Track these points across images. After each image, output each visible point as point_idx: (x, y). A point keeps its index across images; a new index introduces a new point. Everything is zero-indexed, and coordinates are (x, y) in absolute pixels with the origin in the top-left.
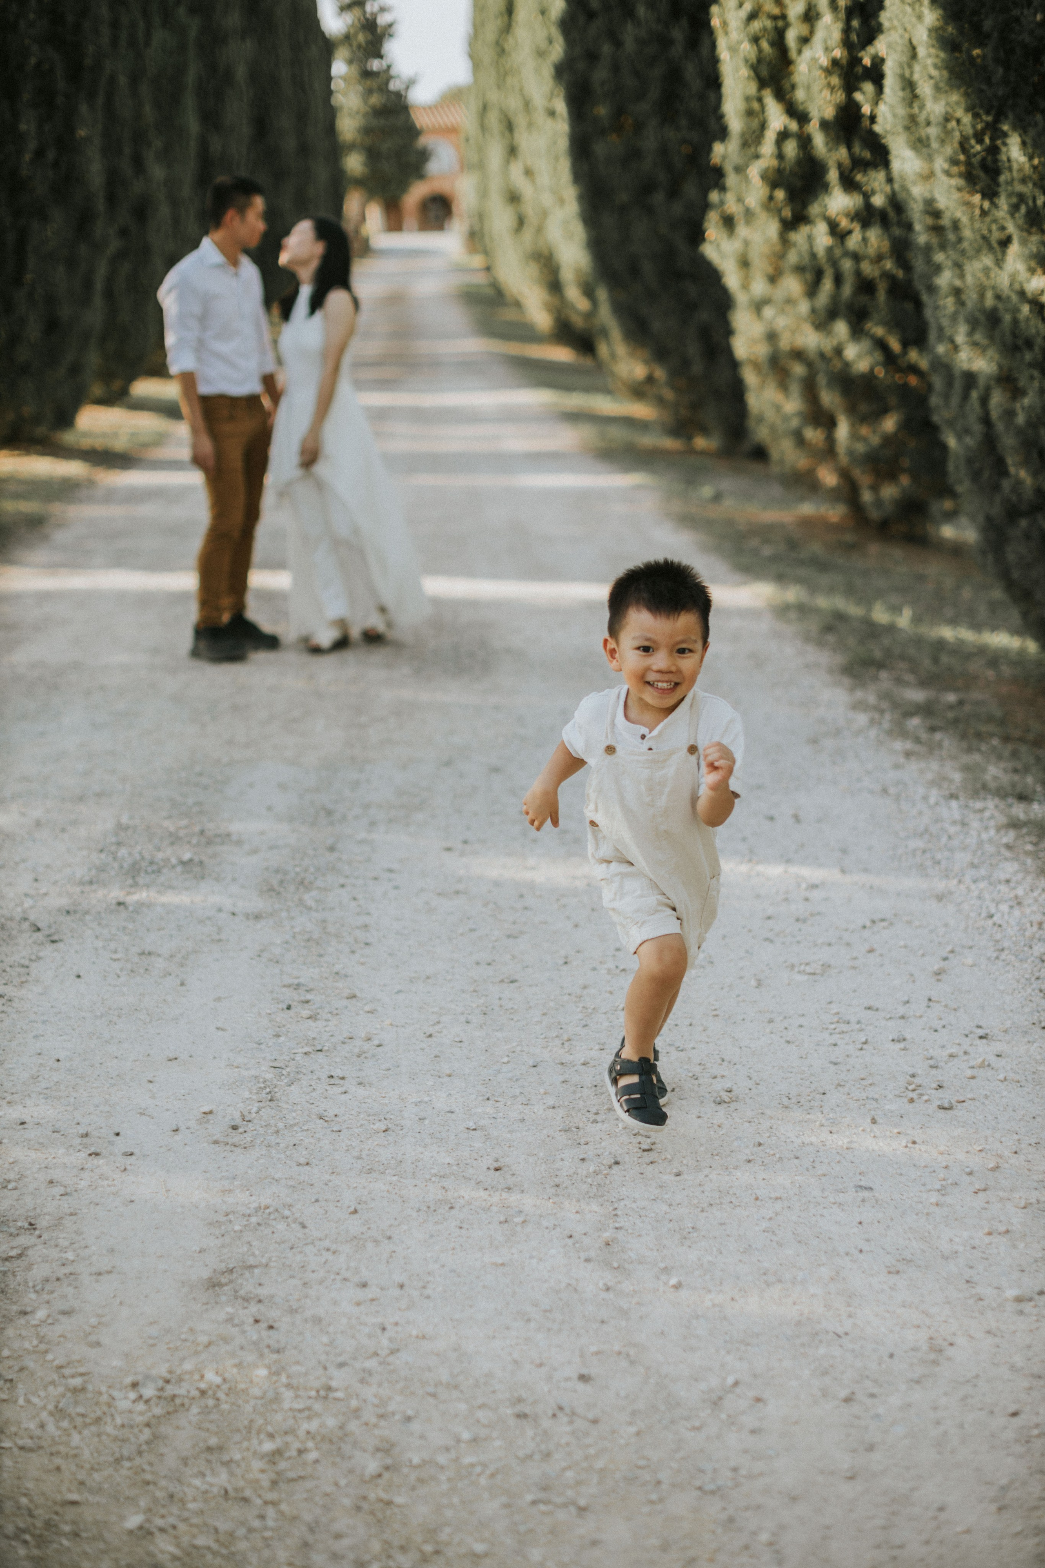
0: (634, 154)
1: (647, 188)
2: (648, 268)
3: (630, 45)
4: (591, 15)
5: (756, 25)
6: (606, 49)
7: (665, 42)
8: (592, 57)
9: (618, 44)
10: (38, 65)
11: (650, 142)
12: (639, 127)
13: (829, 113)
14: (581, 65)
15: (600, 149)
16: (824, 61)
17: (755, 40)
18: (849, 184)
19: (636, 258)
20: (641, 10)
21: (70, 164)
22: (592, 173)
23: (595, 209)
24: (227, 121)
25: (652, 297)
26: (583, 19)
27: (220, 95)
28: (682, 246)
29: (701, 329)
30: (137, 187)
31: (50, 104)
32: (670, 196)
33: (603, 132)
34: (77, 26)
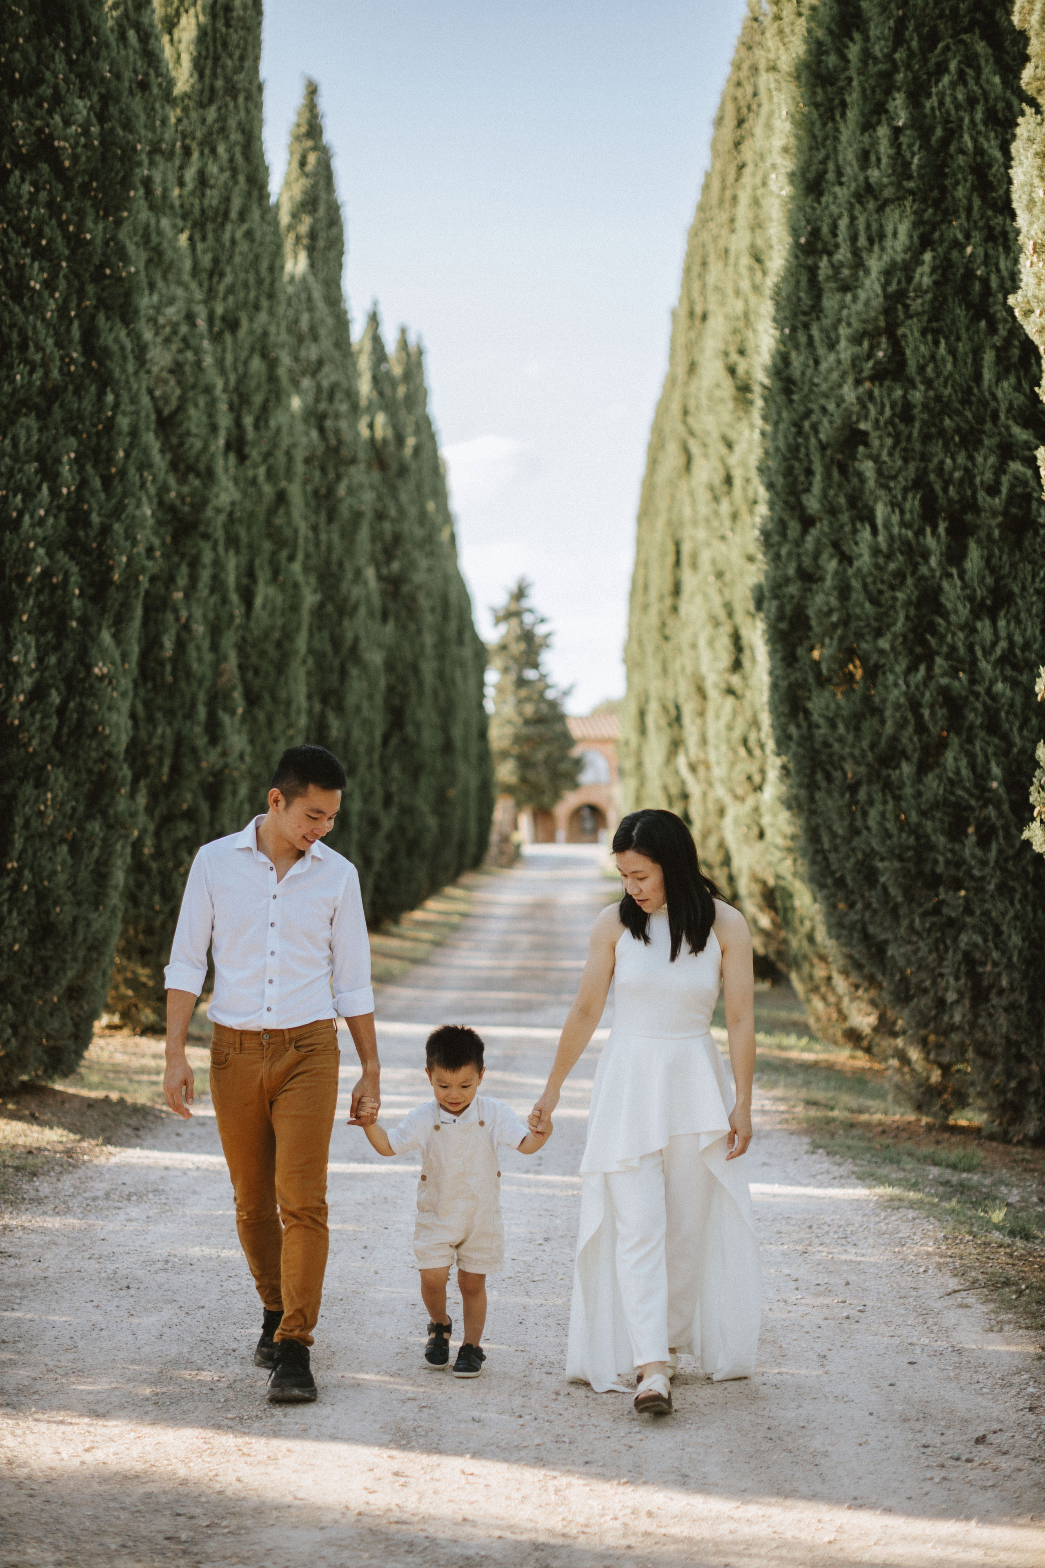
0: (868, 710)
1: (888, 756)
2: (886, 870)
3: (864, 560)
4: (807, 522)
6: (832, 566)
7: (913, 553)
9: (846, 559)
10: (46, 574)
12: (873, 673)
14: (793, 589)
19: (871, 854)
20: (881, 511)
21: (83, 711)
22: (807, 739)
23: (811, 786)
24: (351, 700)
25: (894, 912)
26: (794, 528)
27: (343, 674)
28: (941, 840)
29: (969, 960)
30: (211, 759)
31: (61, 631)
32: (922, 769)
33: (822, 682)
34: (105, 530)
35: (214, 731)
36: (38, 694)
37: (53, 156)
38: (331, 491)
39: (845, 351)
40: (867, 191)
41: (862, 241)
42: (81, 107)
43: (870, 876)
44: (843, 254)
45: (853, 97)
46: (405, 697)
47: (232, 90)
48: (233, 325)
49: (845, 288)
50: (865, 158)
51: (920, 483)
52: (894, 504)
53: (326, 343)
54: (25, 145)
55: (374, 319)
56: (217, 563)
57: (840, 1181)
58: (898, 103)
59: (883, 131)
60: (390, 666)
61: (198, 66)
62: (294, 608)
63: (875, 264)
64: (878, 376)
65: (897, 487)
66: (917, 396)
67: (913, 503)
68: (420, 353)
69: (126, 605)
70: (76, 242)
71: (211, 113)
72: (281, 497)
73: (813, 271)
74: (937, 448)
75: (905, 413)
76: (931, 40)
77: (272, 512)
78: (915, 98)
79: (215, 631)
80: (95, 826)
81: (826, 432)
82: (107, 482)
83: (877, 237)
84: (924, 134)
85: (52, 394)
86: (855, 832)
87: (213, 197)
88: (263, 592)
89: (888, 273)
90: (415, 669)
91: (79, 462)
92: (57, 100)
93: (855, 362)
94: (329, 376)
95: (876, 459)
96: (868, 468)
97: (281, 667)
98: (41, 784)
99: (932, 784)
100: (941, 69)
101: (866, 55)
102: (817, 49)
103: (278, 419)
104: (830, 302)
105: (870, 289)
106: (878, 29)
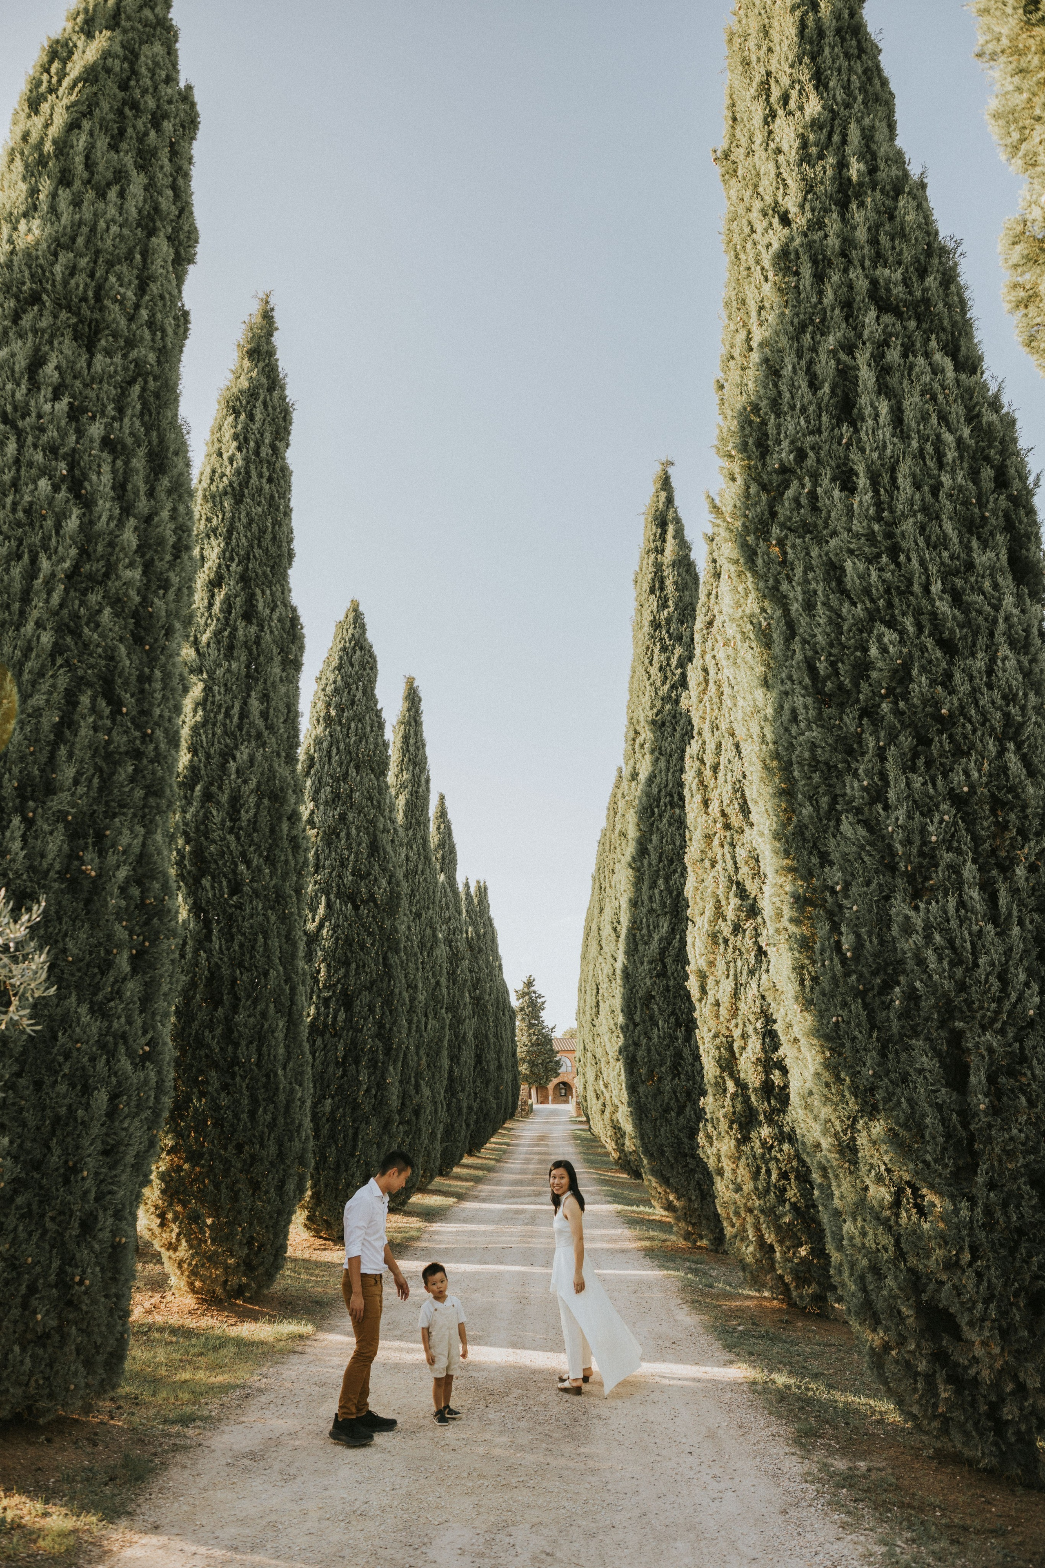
0: (659, 1092)
1: (667, 1110)
2: (668, 1151)
3: (655, 1039)
4: (636, 1025)
5: (718, 1041)
6: (644, 1041)
7: (673, 1038)
8: (636, 1044)
9: (650, 1039)
10: (371, 1047)
11: (668, 1085)
12: (661, 1079)
13: (757, 1084)
14: (632, 1049)
15: (641, 1089)
16: (754, 1059)
17: (718, 1048)
18: (770, 1121)
19: (662, 1145)
21: (383, 1096)
22: (638, 1102)
23: (641, 1119)
24: (463, 1059)
25: (672, 1167)
26: (631, 1027)
27: (460, 1048)
28: (686, 1140)
29: (698, 1183)
30: (416, 1100)
31: (375, 1067)
32: (679, 1114)
33: (643, 1081)
34: (391, 1029)
35: (417, 1087)
36: (368, 1091)
37: (374, 900)
38: (454, 972)
39: (646, 966)
41: (651, 928)
42: (384, 881)
43: (662, 1153)
44: (644, 931)
45: (646, 877)
46: (482, 1050)
47: (418, 823)
48: (418, 915)
49: (646, 943)
50: (651, 898)
51: (673, 1013)
52: (666, 1021)
53: (452, 910)
54: (365, 897)
55: (467, 886)
56: (419, 1021)
57: (652, 1268)
58: (661, 881)
59: (656, 891)
60: (475, 1036)
61: (406, 815)
62: (443, 1028)
63: (656, 936)
64: (658, 976)
65: (666, 1014)
66: (671, 983)
68: (486, 889)
69: (397, 1056)
70: (381, 928)
71: (411, 832)
72: (438, 983)
73: (634, 935)
74: (678, 1001)
75: (667, 989)
77: (434, 989)
78: (667, 879)
79: (418, 1048)
80: (386, 1138)
81: (641, 993)
82: (391, 1012)
83: (656, 926)
84: (671, 893)
85: (373, 983)
86: (656, 1136)
87: (411, 865)
88: (432, 1023)
90: (487, 1037)
91: (382, 1007)
92: (376, 880)
93: (650, 970)
94: (453, 924)
95: (658, 1005)
96: (656, 1007)
97: (438, 1053)
98: (368, 1123)
100: (675, 871)
101: (650, 864)
102: (634, 859)
103: (437, 952)
104: (641, 948)
105: (655, 944)
106: (654, 857)
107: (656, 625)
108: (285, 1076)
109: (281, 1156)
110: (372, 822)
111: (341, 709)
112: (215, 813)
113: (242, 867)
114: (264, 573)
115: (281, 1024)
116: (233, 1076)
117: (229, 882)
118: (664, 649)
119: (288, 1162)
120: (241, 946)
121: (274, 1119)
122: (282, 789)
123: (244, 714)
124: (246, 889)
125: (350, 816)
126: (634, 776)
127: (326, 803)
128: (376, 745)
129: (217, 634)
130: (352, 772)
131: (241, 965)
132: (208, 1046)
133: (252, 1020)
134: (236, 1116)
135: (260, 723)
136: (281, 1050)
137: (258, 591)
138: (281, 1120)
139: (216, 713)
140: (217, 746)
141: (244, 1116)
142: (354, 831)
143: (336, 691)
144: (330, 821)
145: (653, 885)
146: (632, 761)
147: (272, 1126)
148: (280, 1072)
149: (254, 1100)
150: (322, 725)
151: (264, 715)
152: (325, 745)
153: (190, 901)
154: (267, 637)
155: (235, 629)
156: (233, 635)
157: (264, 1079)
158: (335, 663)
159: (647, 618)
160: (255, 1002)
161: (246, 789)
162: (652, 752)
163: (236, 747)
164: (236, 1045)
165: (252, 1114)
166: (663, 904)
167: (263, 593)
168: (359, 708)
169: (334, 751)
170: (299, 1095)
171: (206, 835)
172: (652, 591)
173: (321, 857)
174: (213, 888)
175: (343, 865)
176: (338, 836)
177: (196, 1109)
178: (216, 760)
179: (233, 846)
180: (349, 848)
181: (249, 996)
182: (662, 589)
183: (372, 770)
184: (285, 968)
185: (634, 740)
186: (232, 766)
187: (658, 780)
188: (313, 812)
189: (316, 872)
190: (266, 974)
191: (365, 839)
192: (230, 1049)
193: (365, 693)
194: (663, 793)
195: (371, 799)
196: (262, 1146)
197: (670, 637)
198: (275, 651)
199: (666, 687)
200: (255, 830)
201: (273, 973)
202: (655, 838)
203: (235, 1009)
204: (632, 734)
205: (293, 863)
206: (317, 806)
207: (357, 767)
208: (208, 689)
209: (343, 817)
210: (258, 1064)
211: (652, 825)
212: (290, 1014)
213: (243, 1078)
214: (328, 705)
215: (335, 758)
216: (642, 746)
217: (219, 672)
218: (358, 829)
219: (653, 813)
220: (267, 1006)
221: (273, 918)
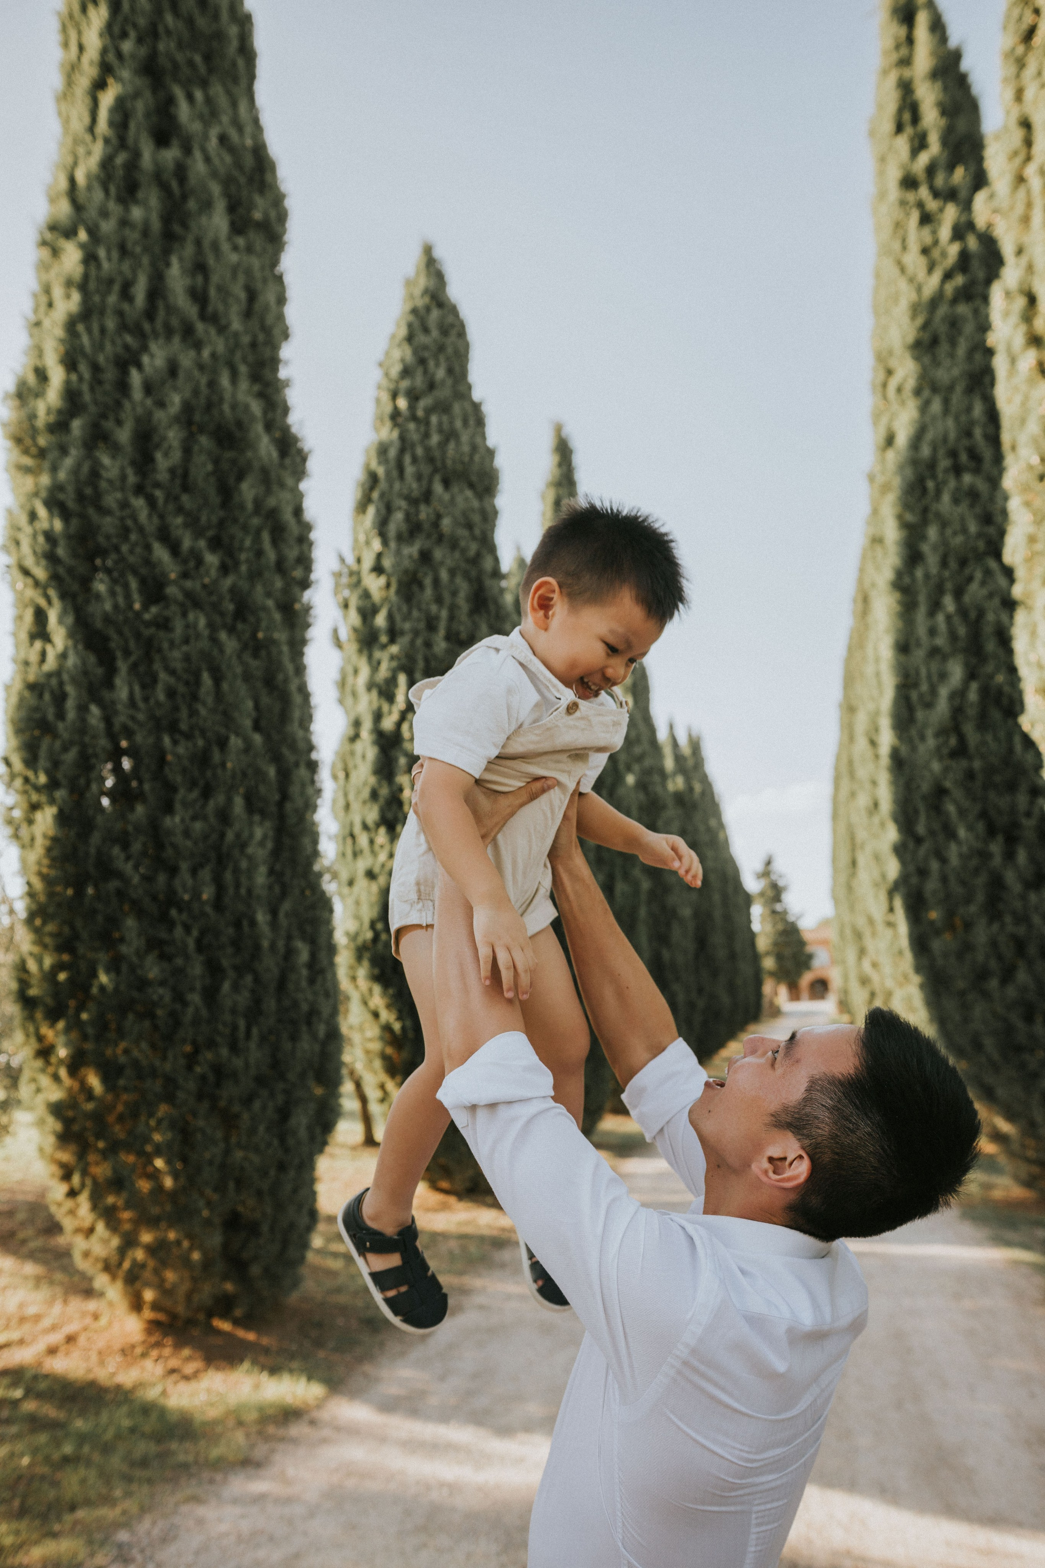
0: (967, 948)
1: (982, 975)
2: (989, 1043)
3: (954, 860)
4: (919, 841)
6: (935, 865)
7: (984, 855)
9: (944, 860)
11: (981, 934)
12: (968, 926)
14: (914, 880)
15: (936, 945)
19: (978, 1033)
20: (962, 833)
26: (911, 845)
28: (1020, 1024)
32: (1004, 982)
33: (938, 933)
39: (931, 743)
40: (934, 652)
41: (935, 678)
43: (978, 1046)
44: (924, 687)
45: (921, 599)
46: (705, 932)
49: (928, 706)
50: (932, 632)
51: (984, 814)
52: (970, 828)
53: (645, 745)
58: (948, 600)
59: (940, 618)
63: (944, 692)
64: (952, 755)
65: (970, 817)
66: (977, 764)
67: (981, 826)
73: (909, 699)
75: (970, 775)
76: (963, 563)
78: (958, 594)
81: (925, 787)
83: (943, 676)
84: (966, 616)
89: (952, 696)
93: (938, 749)
94: (648, 762)
95: (955, 802)
96: (951, 808)
99: (1011, 992)
100: (970, 579)
101: (927, 576)
102: (899, 574)
104: (920, 715)
105: (942, 706)
106: (932, 560)
107: (909, 183)
108: (274, 923)
109: (276, 1064)
110: (476, 560)
111: (413, 397)
112: (106, 460)
113: (161, 553)
114: (191, 63)
115: (259, 833)
116: (171, 925)
117: (143, 581)
118: (926, 219)
119: (292, 1076)
120: (171, 693)
121: (257, 1001)
122: (239, 424)
123: (156, 292)
124: (172, 591)
125: (438, 554)
126: (890, 440)
127: (400, 538)
128: (474, 448)
129: (106, 163)
130: (438, 488)
131: (173, 728)
132: (119, 875)
133: (198, 826)
134: (179, 997)
135: (191, 310)
136: (261, 878)
137: (179, 93)
138: (270, 1004)
139: (104, 295)
140: (108, 347)
141: (195, 998)
142: (444, 575)
143: (406, 372)
144: (407, 563)
145: (935, 606)
146: (884, 420)
147: (254, 1012)
148: (262, 917)
149: (214, 969)
150: (388, 424)
151: (199, 297)
152: (393, 453)
153: (70, 620)
154: (198, 167)
155: (137, 155)
156: (133, 165)
157: (231, 931)
158: (403, 332)
159: (894, 175)
160: (207, 793)
161: (160, 416)
162: (917, 392)
163: (145, 348)
164: (173, 871)
165: (211, 995)
166: (953, 636)
167: (190, 98)
168: (443, 393)
169: (407, 459)
170: (304, 956)
171: (96, 501)
172: (899, 128)
173: (398, 618)
174: (112, 593)
175: (431, 625)
176: (421, 586)
177: (102, 988)
178: (110, 375)
179: (143, 515)
180: (439, 600)
181: (193, 784)
182: (916, 119)
183: (471, 486)
184: (268, 738)
185: (885, 385)
186: (136, 378)
187: (929, 436)
188: (379, 556)
189: (392, 641)
190: (223, 744)
191: (464, 588)
192: (162, 879)
193: (450, 371)
194: (941, 452)
195: (469, 526)
196: (234, 1047)
197: (936, 194)
198: (216, 189)
199: (935, 279)
200: (186, 488)
201: (235, 742)
202: (932, 532)
203: (168, 808)
204: (881, 375)
205: (271, 555)
206: (385, 542)
207: (446, 483)
208: (90, 258)
209: (425, 557)
210: (218, 904)
211: (925, 510)
212: (282, 817)
213: (187, 929)
214: (394, 395)
215: (409, 470)
216: (899, 390)
217: (107, 227)
218: (452, 572)
219: (924, 490)
220: (229, 800)
221: (230, 644)
